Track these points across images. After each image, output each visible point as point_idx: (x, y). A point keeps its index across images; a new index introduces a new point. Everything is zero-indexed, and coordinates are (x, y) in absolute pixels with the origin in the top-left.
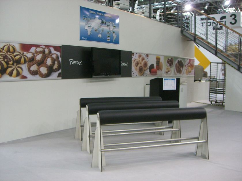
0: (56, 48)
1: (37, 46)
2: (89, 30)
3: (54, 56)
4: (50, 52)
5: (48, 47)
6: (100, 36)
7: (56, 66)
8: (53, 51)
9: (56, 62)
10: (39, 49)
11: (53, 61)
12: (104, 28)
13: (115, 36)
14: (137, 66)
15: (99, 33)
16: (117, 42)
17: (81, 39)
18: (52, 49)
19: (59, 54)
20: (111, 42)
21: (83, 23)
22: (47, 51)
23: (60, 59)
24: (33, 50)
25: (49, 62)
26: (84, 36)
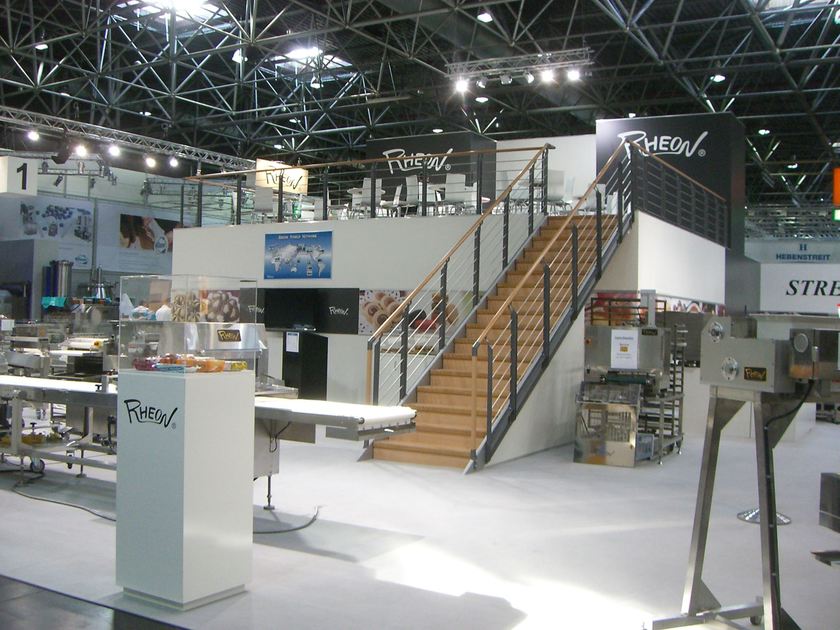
0: (234, 293)
1: (215, 292)
2: (277, 264)
3: (232, 302)
4: (227, 297)
5: (225, 292)
6: (294, 269)
7: (233, 315)
8: (231, 296)
9: (234, 310)
10: (217, 295)
11: (231, 308)
12: (303, 256)
13: (322, 266)
14: (372, 315)
15: (293, 266)
16: (327, 275)
17: (266, 278)
18: (229, 293)
19: (237, 299)
20: (315, 276)
21: (269, 256)
22: (224, 296)
23: (239, 305)
24: (210, 296)
25: (226, 309)
26: (269, 273)
